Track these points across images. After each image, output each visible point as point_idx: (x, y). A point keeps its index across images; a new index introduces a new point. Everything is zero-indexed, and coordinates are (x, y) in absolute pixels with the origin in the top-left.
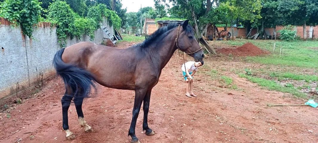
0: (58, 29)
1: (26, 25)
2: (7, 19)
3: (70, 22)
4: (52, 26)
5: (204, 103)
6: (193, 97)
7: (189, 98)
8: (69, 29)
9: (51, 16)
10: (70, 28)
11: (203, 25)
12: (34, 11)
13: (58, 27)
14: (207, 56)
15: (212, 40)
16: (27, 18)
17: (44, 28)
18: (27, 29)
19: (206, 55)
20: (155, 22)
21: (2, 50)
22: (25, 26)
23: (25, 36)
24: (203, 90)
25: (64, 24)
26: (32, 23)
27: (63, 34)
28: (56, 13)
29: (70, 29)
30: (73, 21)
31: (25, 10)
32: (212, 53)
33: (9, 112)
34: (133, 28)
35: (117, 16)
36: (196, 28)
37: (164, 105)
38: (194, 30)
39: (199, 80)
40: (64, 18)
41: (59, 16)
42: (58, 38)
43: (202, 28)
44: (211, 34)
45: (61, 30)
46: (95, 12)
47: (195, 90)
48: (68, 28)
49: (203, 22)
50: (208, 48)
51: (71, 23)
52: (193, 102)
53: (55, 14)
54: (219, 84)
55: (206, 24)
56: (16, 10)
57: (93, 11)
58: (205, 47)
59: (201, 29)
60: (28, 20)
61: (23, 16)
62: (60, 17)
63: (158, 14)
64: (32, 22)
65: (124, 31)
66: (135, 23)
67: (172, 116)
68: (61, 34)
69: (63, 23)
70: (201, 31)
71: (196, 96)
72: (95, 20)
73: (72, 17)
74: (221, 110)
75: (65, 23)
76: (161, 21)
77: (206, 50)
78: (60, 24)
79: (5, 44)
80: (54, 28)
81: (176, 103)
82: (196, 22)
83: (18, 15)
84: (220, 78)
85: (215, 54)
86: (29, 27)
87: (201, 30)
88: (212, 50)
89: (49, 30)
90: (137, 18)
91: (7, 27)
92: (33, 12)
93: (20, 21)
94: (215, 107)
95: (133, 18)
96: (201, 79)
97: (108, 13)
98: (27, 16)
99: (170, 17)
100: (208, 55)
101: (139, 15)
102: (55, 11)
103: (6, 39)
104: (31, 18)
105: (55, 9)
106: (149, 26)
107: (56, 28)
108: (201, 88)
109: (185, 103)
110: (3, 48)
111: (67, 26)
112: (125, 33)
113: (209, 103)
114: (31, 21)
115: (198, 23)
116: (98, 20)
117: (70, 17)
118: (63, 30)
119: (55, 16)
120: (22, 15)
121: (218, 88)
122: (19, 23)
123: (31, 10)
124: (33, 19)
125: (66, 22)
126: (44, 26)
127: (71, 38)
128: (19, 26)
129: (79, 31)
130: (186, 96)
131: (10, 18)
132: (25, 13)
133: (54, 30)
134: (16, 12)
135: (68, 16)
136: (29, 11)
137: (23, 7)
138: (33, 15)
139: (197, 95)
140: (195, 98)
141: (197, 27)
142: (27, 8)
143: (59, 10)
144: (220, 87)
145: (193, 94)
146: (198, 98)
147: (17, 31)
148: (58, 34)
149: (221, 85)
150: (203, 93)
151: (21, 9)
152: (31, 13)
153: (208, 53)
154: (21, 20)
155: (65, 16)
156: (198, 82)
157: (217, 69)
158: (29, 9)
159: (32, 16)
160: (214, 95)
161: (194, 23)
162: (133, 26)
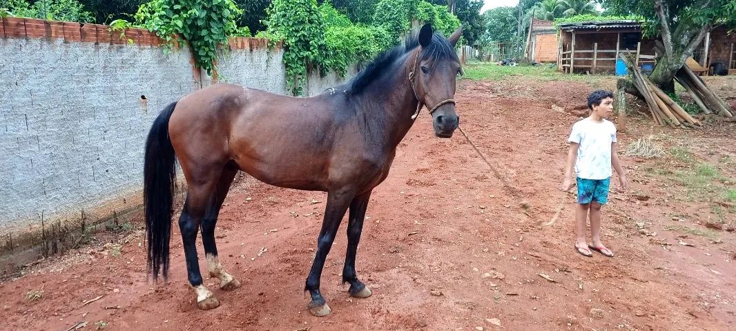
0: (288, 53)
1: (199, 44)
2: (155, 32)
3: (314, 36)
4: (271, 46)
5: (631, 282)
6: (597, 257)
7: (582, 257)
8: (310, 53)
9: (274, 24)
10: (314, 49)
11: (690, 30)
12: (215, 12)
13: (287, 48)
14: (695, 121)
15: (724, 73)
16: (200, 28)
17: (251, 50)
18: (201, 53)
19: (692, 119)
20: (553, 28)
21: (142, 100)
22: (199, 47)
23: (199, 71)
24: (644, 233)
25: (300, 40)
26: (211, 41)
27: (298, 66)
28: (284, 16)
29: (313, 53)
30: (323, 33)
31: (195, 11)
32: (715, 110)
33: (128, 242)
34: (502, 46)
35: (454, 18)
36: (664, 39)
37: (487, 275)
38: (662, 45)
39: (641, 199)
40: (301, 27)
41: (291, 23)
42: (287, 75)
43: (684, 40)
44: (723, 55)
45: (294, 55)
46: (389, 9)
47: (616, 230)
48: (308, 50)
49: (689, 21)
50: (705, 98)
51: (316, 38)
52: (591, 275)
53: (283, 19)
54: (709, 218)
55: (700, 27)
56: (177, 12)
57: (385, 7)
58: (693, 95)
59: (683, 43)
60: (204, 32)
61: (192, 25)
62: (293, 26)
63: (567, 7)
64: (212, 38)
65: (477, 53)
66: (509, 32)
67: (497, 316)
68: (293, 66)
69: (297, 39)
70: (680, 49)
71: (609, 253)
72: (389, 30)
73: (320, 24)
74: (688, 316)
75: (302, 39)
76: (571, 25)
77: (695, 103)
78: (292, 41)
79: (149, 89)
80: (278, 50)
81: (530, 272)
82: (665, 23)
83: (180, 23)
84: (722, 196)
85: (725, 116)
86: (207, 49)
87: (683, 46)
88: (715, 105)
89: (265, 57)
90: (512, 21)
91: (156, 51)
92: (213, 15)
93: (186, 36)
94: (666, 302)
95: (504, 20)
96: (650, 195)
97: (427, 11)
98: (200, 23)
99: (604, 15)
100: (701, 117)
101: (516, 14)
102: (283, 13)
103: (152, 77)
104: (208, 27)
105: (282, 7)
106: (538, 38)
107: (282, 50)
108: (641, 224)
109: (559, 276)
110: (143, 97)
111: (306, 46)
112: (480, 58)
113: (650, 282)
114: (210, 34)
115: (673, 27)
116: (396, 30)
117: (314, 25)
118: (296, 55)
119: (283, 24)
120: (189, 22)
121: (704, 230)
122: (184, 41)
123: (210, 10)
124: (213, 31)
125: (304, 36)
126: (251, 46)
127: (322, 75)
128: (186, 47)
129: (340, 58)
130: (577, 249)
131: (161, 30)
132: (196, 19)
133: (278, 57)
134: (177, 16)
135: (311, 22)
136: (204, 14)
137: (193, 5)
138: (214, 21)
139: (616, 248)
140: (603, 258)
141: (668, 37)
142: (201, 7)
143: (292, 8)
144: (710, 226)
145: (600, 245)
146: (613, 262)
147: (181, 59)
148: (287, 66)
149: (715, 219)
150: (640, 245)
151: (188, 8)
152: (209, 19)
153: (701, 111)
154: (189, 34)
155: (302, 22)
156: (638, 202)
157: (720, 164)
158: (204, 8)
159: (212, 24)
160: (677, 258)
161: (659, 26)
162: (501, 40)
